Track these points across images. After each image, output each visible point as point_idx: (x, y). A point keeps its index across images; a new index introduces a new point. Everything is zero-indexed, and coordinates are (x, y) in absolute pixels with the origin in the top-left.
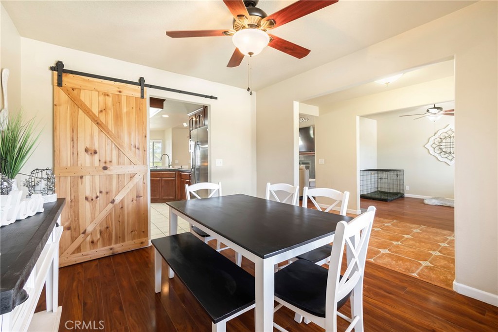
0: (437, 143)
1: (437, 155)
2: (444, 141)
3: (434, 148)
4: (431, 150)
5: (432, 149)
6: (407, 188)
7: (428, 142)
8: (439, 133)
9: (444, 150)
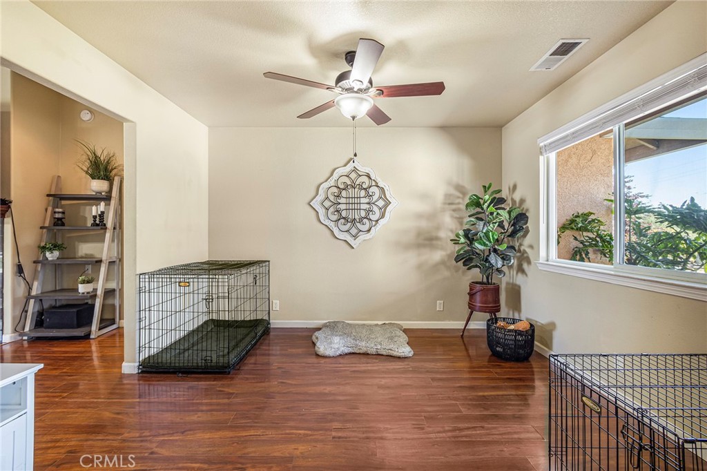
0: (332, 198)
1: (332, 225)
2: (344, 193)
3: (327, 209)
4: (322, 212)
5: (324, 210)
6: (276, 304)
7: (317, 194)
8: (335, 176)
9: (344, 214)
